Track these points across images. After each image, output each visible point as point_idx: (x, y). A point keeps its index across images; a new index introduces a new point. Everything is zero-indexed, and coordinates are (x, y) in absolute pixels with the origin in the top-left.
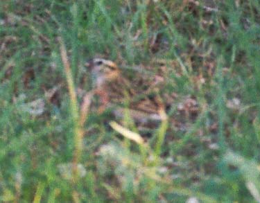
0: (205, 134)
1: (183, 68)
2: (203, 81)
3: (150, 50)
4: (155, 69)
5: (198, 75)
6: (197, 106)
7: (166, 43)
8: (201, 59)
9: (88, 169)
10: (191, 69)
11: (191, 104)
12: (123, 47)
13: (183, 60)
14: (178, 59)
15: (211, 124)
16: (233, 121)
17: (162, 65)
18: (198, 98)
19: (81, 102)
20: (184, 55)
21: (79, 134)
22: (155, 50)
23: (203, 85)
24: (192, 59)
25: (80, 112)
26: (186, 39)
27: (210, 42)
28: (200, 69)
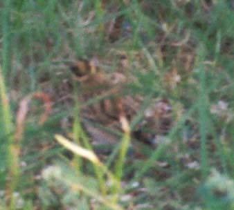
0: (181, 149)
1: (151, 61)
2: (177, 78)
3: (107, 38)
4: (114, 63)
5: (171, 71)
6: (170, 111)
7: (128, 28)
8: (174, 50)
9: (26, 197)
10: (161, 63)
11: (163, 109)
12: (70, 35)
13: (151, 51)
14: (144, 50)
15: (190, 136)
16: (219, 131)
17: (123, 57)
18: (171, 101)
19: (15, 109)
20: (153, 44)
21: (13, 152)
22: (113, 39)
23: (178, 84)
24: (163, 49)
25: (14, 121)
26: (154, 22)
27: (186, 26)
28: (174, 62)
